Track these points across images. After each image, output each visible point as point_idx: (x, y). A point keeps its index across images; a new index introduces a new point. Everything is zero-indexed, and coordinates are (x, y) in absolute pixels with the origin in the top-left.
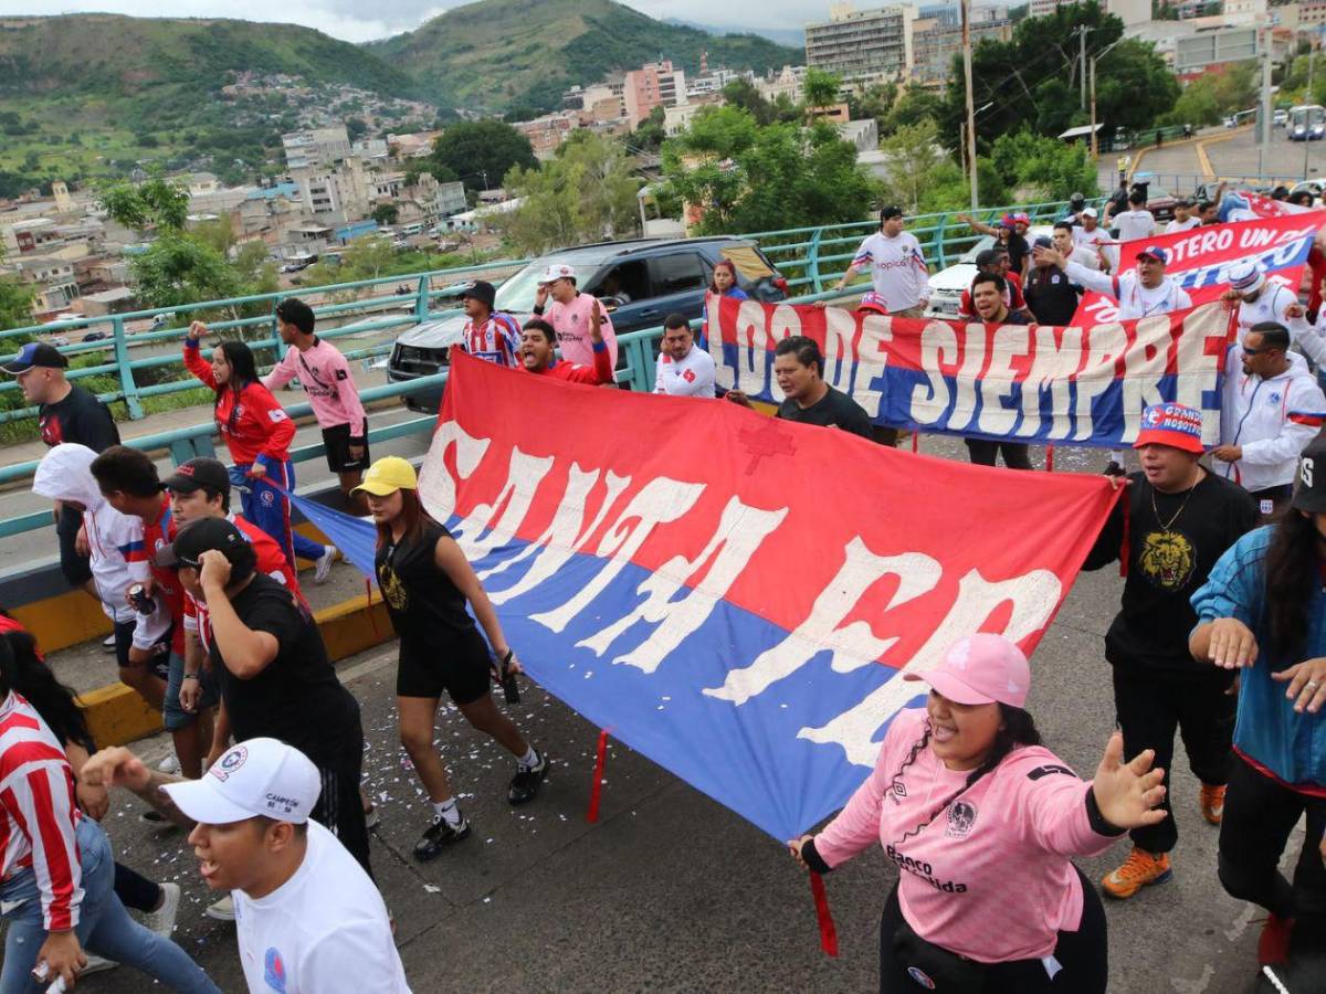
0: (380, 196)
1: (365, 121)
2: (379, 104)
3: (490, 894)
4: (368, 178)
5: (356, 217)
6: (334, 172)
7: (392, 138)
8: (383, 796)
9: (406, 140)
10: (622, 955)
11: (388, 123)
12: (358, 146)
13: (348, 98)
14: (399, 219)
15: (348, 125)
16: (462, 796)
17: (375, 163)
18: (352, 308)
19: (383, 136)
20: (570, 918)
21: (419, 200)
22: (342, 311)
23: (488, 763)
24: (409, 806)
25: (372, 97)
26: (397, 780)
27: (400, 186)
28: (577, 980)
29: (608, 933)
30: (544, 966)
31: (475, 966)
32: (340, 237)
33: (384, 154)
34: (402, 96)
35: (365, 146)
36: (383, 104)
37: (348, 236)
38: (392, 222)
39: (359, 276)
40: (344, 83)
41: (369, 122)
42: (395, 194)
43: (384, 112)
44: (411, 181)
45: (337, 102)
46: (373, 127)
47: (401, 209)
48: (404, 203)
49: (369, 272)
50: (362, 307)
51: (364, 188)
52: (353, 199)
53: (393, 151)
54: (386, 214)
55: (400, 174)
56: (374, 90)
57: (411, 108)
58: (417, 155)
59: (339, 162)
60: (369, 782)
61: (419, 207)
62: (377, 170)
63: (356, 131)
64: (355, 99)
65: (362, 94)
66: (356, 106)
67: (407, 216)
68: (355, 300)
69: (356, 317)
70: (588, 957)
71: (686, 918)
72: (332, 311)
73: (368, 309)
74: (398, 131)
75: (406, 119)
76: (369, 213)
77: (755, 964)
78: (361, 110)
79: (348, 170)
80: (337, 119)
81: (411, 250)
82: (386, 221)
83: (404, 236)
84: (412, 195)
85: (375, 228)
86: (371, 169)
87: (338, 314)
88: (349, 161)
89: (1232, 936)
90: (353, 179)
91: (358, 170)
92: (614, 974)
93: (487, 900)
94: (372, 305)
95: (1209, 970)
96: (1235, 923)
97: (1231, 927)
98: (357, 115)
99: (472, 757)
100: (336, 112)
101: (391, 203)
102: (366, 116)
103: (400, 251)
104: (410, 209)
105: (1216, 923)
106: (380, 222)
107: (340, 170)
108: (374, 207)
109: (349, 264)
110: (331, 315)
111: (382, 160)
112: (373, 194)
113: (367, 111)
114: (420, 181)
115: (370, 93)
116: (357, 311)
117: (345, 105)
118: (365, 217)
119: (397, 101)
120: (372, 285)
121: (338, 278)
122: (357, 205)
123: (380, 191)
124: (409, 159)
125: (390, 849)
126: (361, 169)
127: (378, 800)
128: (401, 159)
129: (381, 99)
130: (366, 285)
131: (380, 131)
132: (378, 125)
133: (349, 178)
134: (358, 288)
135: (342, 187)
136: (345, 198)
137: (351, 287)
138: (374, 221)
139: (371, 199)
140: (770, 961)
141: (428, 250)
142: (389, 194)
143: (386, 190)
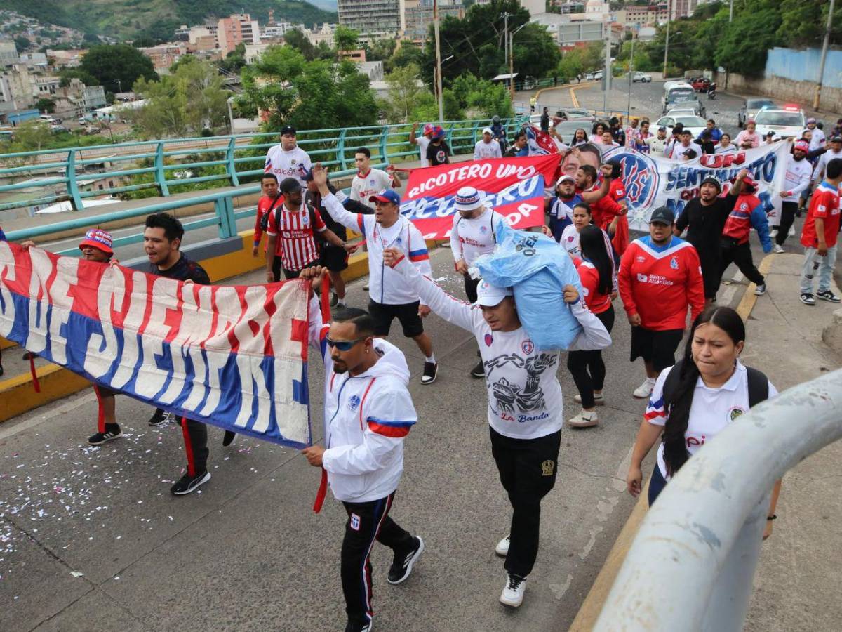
0: (41, 92)
1: (30, 39)
2: (40, 28)
3: (119, 574)
4: (32, 79)
5: (23, 107)
6: (6, 74)
7: (50, 52)
8: (41, 513)
9: (60, 54)
10: (212, 605)
11: (47, 41)
12: (24, 57)
13: (16, 21)
14: (57, 110)
15: (15, 40)
16: (99, 508)
17: (38, 70)
18: (21, 171)
19: (44, 50)
20: (176, 584)
21: (71, 97)
22: (12, 172)
23: (117, 484)
24: (59, 519)
25: (35, 22)
26: (51, 501)
27: (57, 86)
28: (180, 626)
29: (202, 592)
30: (158, 619)
31: (108, 624)
32: (11, 120)
33: (44, 63)
34: (57, 24)
35: (30, 57)
36: (43, 28)
37: (18, 120)
38: (51, 112)
39: (26, 149)
40: (13, 11)
41: (33, 40)
42: (52, 91)
43: (43, 34)
44: (65, 84)
45: (7, 24)
46: (36, 44)
47: (57, 103)
48: (59, 99)
49: (34, 146)
50: (29, 170)
51: (30, 87)
52: (21, 94)
53: (51, 62)
54: (46, 106)
55: (57, 78)
56: (36, 17)
57: (64, 32)
58: (69, 65)
59: (10, 66)
60: (30, 504)
61: (71, 102)
62: (39, 74)
63: (23, 46)
64: (21, 23)
65: (27, 20)
66: (23, 27)
67: (62, 108)
68: (23, 165)
69: (24, 177)
70: (189, 610)
71: (255, 577)
72: (6, 173)
73: (33, 172)
74: (55, 48)
75: (60, 40)
76: (33, 104)
77: (300, 603)
78: (26, 31)
79: (16, 73)
80: (7, 36)
81: (65, 131)
82: (46, 111)
83: (60, 122)
84: (65, 93)
85: (38, 115)
86: (34, 73)
87: (10, 175)
88: (17, 67)
89: (583, 556)
90: (20, 80)
91: (24, 74)
92: (206, 619)
93: (117, 578)
94: (37, 169)
95: (570, 577)
96: (585, 548)
97: (582, 551)
98: (23, 34)
99: (107, 481)
100: (6, 31)
101: (50, 98)
102: (30, 35)
103: (57, 132)
104: (64, 103)
105: (575, 550)
106: (42, 111)
107: (10, 72)
108: (37, 101)
109: (18, 140)
110: (5, 175)
111: (42, 67)
112: (36, 91)
113: (30, 32)
114: (71, 84)
115: (33, 19)
116: (25, 173)
117: (13, 27)
118: (30, 107)
119: (54, 27)
120: (36, 155)
121: (10, 150)
122: (24, 98)
123: (41, 89)
124: (63, 68)
125: (45, 549)
126: (26, 73)
127: (37, 516)
128: (57, 68)
129: (41, 24)
130: (31, 155)
131: (41, 47)
132: (39, 42)
133: (17, 79)
134: (26, 157)
135: (12, 85)
136: (15, 92)
137: (20, 156)
138: (37, 110)
139: (35, 94)
140: (310, 599)
141: (78, 132)
142: (48, 91)
143: (46, 89)
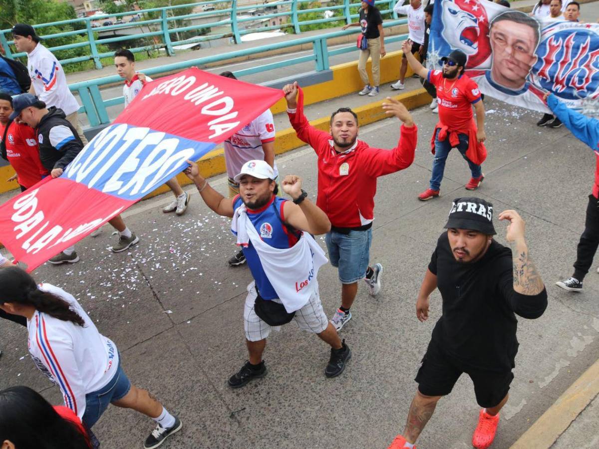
3: (190, 319)
8: (158, 265)
10: (242, 357)
16: (192, 269)
20: (223, 335)
23: (208, 253)
24: (167, 272)
26: (166, 258)
28: (218, 367)
29: (238, 345)
30: (205, 358)
31: (175, 354)
60: (153, 258)
70: (226, 356)
71: (276, 342)
77: (301, 370)
92: (235, 366)
93: (189, 322)
99: (202, 249)
105: (536, 377)
125: (154, 292)
127: (155, 267)
140: (308, 369)
